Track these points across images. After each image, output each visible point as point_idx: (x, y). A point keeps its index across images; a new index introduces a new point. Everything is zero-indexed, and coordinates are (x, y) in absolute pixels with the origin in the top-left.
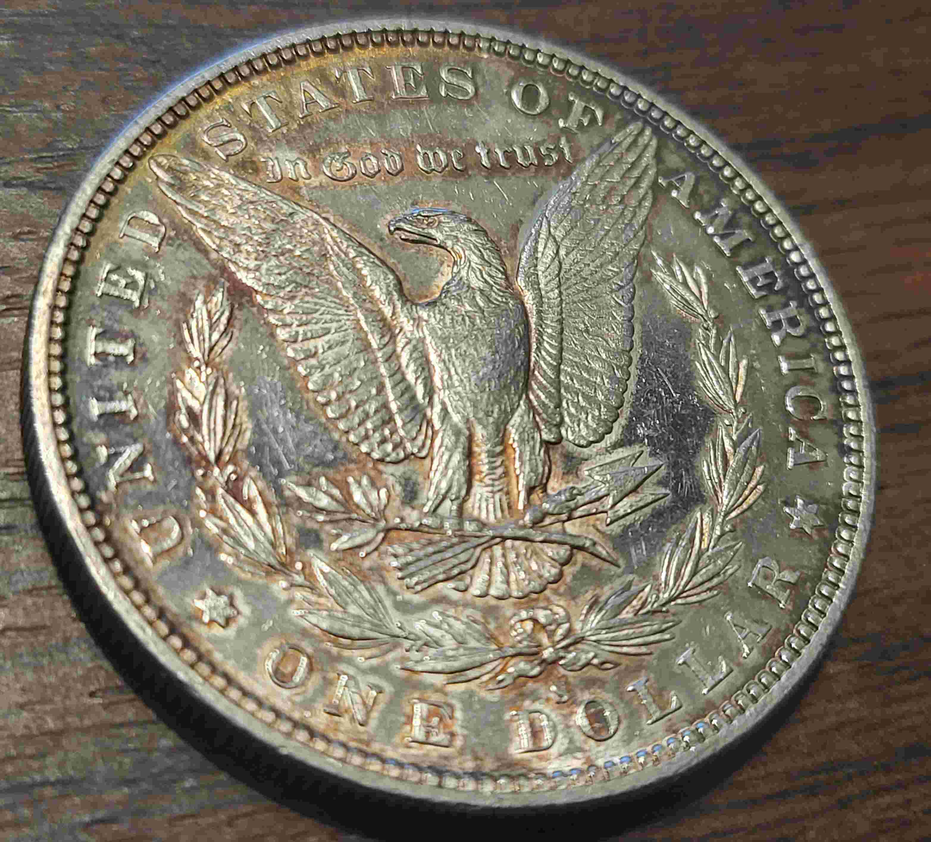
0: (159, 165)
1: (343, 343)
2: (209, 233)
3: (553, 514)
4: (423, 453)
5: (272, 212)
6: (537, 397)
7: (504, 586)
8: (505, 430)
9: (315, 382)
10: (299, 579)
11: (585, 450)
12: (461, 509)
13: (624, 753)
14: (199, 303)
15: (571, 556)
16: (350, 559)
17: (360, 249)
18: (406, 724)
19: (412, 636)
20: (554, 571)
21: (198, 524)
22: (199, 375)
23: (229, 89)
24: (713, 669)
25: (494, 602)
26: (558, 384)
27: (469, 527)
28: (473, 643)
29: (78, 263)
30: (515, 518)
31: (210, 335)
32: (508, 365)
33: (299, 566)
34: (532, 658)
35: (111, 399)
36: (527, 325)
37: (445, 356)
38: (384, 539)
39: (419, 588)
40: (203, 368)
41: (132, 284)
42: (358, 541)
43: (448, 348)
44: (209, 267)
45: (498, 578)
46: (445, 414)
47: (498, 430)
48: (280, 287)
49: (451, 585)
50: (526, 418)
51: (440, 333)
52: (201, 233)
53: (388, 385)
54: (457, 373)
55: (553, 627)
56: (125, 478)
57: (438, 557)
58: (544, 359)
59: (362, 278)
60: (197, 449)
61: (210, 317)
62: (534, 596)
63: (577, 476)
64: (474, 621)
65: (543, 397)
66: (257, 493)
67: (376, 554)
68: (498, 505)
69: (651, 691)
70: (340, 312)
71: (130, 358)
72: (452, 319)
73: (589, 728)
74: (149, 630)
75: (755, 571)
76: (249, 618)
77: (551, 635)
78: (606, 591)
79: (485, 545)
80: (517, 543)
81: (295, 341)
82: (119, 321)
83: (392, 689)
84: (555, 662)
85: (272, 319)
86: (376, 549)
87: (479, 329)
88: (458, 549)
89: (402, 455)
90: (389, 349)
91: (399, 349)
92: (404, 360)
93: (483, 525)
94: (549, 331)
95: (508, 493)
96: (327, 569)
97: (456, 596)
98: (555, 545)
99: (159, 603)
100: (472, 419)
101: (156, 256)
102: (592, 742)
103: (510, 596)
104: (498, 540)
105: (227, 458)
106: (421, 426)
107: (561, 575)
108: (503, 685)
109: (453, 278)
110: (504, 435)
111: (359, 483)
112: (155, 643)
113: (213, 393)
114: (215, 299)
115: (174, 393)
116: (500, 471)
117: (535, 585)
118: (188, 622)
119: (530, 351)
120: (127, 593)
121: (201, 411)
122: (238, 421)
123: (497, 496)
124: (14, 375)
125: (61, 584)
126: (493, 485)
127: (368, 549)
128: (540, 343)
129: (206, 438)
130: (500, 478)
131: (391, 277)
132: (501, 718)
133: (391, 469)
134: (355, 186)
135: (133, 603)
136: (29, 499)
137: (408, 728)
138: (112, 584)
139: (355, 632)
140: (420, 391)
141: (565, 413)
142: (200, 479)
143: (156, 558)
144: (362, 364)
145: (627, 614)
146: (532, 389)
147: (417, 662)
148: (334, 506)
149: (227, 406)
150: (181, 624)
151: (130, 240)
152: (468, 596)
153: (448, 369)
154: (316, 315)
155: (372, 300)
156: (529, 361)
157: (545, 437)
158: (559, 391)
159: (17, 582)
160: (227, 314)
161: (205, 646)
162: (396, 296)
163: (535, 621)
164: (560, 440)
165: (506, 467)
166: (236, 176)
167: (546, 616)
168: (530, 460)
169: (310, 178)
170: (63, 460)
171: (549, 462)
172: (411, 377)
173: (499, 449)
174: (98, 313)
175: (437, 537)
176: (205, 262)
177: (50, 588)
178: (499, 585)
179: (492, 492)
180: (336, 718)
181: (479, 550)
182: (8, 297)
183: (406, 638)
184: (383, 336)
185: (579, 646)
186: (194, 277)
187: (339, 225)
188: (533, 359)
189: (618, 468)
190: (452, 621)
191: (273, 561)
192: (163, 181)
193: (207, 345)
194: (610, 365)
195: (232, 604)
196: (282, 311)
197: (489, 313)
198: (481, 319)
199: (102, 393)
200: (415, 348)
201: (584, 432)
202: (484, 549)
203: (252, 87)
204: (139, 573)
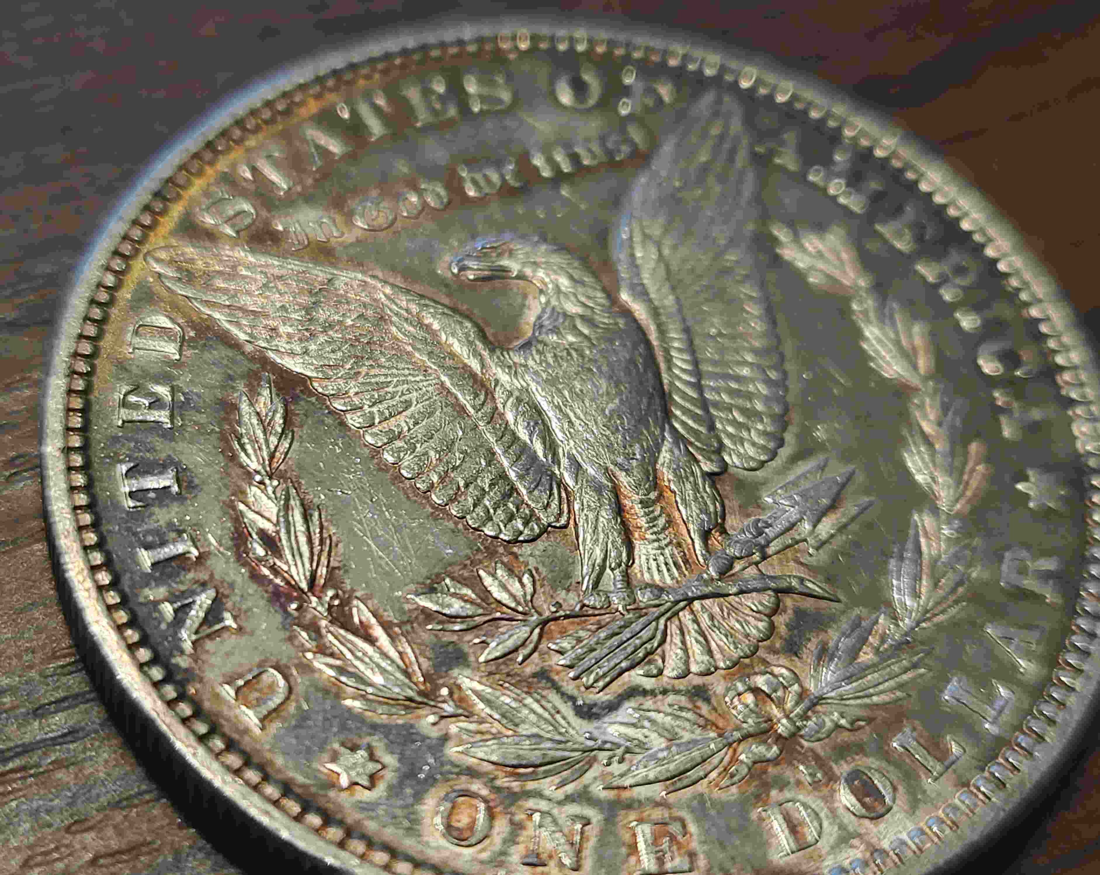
0: (158, 260)
1: (431, 414)
2: (238, 324)
3: (741, 558)
4: (563, 521)
5: (307, 283)
6: (683, 424)
7: (706, 658)
8: (655, 470)
9: (408, 467)
10: (449, 708)
11: (758, 472)
12: (627, 579)
13: (910, 826)
14: (245, 407)
15: (778, 602)
16: (504, 669)
17: (423, 302)
18: (629, 855)
19: (608, 746)
20: (761, 625)
21: (306, 668)
22: (264, 491)
23: (221, 157)
24: (990, 698)
25: (698, 681)
26: (704, 404)
27: (644, 598)
28: (687, 736)
29: (85, 393)
30: (696, 573)
31: (267, 441)
32: (637, 393)
33: (444, 691)
34: (765, 737)
35: (163, 544)
36: (648, 343)
37: (557, 400)
38: (541, 636)
39: (601, 684)
40: (267, 481)
41: (156, 403)
42: (510, 644)
43: (559, 391)
44: (246, 362)
45: (696, 649)
46: (577, 468)
47: (647, 474)
48: (336, 366)
49: (639, 671)
50: (676, 452)
51: (544, 376)
52: (227, 326)
53: (498, 450)
54: (578, 418)
55: (780, 693)
56: (202, 634)
57: (615, 641)
58: (680, 379)
59: (434, 334)
60: (284, 579)
61: (261, 421)
62: (747, 661)
63: (759, 506)
64: (681, 709)
65: (690, 422)
66: (370, 615)
67: (536, 655)
68: (670, 562)
69: (922, 741)
70: (417, 379)
71: (175, 489)
72: (555, 356)
73: (858, 805)
74: (276, 813)
75: (1004, 567)
76: (397, 770)
77: (780, 703)
78: (833, 635)
79: (668, 615)
80: (707, 602)
81: (372, 425)
82: (152, 450)
83: (600, 817)
84: (794, 735)
85: (338, 405)
86: (535, 649)
87: (590, 360)
88: (636, 627)
89: (537, 530)
90: (488, 408)
91: (500, 406)
92: (510, 417)
93: (660, 590)
94: (676, 345)
95: (679, 545)
96: (479, 687)
97: (649, 684)
98: (754, 594)
99: (280, 776)
100: (612, 467)
101: (177, 364)
102: (866, 822)
103: (716, 668)
104: (682, 604)
105: (322, 581)
106: (551, 489)
107: (772, 627)
108: (736, 779)
109: (544, 311)
110: (655, 477)
111: (494, 575)
112: (288, 828)
113: (287, 507)
114: (262, 400)
115: (238, 519)
116: (661, 521)
117: (745, 647)
118: (322, 792)
119: (659, 374)
120: (237, 772)
121: (278, 532)
122: (325, 535)
123: (667, 551)
124: (40, 547)
125: (154, 786)
126: (658, 540)
127: (526, 651)
128: (669, 360)
129: (291, 562)
130: (664, 529)
131: (468, 324)
132: (747, 819)
133: (527, 549)
134: (399, 232)
135: (247, 783)
136: (90, 692)
137: (633, 859)
138: (215, 765)
139: (535, 757)
140: (539, 448)
141: (723, 436)
142: (296, 614)
143: (263, 721)
144: (460, 433)
145: (866, 656)
146: (676, 417)
147: (622, 776)
148: (469, 609)
149: (306, 518)
150: (314, 795)
151: (142, 352)
152: (664, 680)
153: (567, 416)
154: (390, 389)
155: (452, 355)
156: (661, 384)
157: (706, 469)
158: (707, 411)
159: (98, 796)
160: (281, 411)
161: (352, 817)
162: (480, 345)
163: (756, 691)
164: (725, 467)
165: (669, 515)
166: (252, 251)
167: (768, 683)
168: (696, 499)
169: (343, 234)
170: (120, 628)
171: (719, 497)
172: (523, 434)
173: (653, 495)
174: (123, 445)
175: (607, 618)
176: (239, 357)
177: (140, 794)
178: (699, 658)
179: (660, 548)
180: (540, 869)
181: (662, 621)
182: (13, 459)
183: (600, 749)
184: (476, 395)
185: (819, 708)
186: (231, 378)
187: (391, 280)
188: (665, 381)
189: (805, 485)
190: (653, 715)
191: (411, 693)
192: (166, 277)
193: (265, 454)
194: (759, 366)
195: (372, 757)
196: (347, 393)
197: (597, 339)
198: (589, 348)
199: (150, 538)
200: (519, 400)
201: (751, 451)
202: (669, 619)
203: (248, 150)
204: (246, 743)
